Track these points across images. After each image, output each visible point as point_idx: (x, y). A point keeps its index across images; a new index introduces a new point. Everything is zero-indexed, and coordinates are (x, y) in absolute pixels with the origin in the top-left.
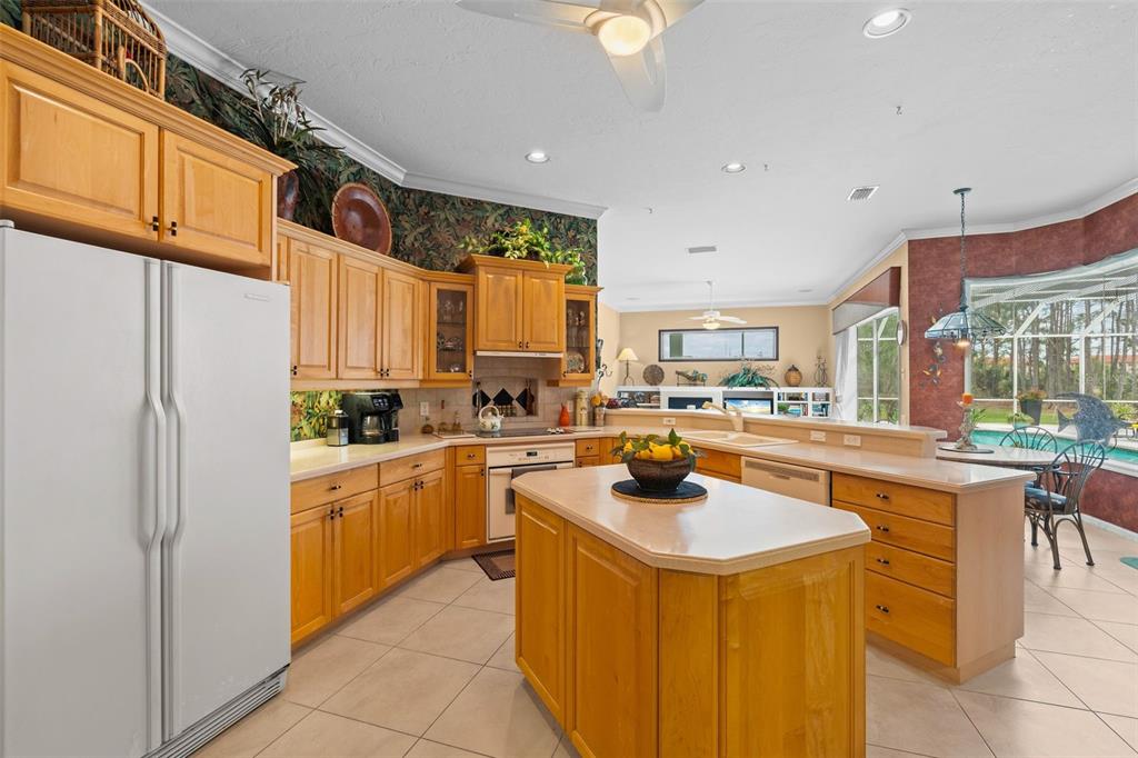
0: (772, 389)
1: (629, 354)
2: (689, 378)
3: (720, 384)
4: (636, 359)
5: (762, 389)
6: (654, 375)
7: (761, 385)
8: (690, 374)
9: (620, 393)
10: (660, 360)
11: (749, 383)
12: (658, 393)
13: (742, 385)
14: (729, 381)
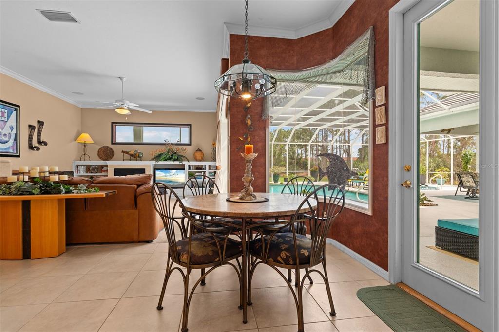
0: (184, 163)
1: (85, 137)
2: (131, 155)
3: (152, 160)
4: (93, 142)
5: (177, 163)
6: (107, 153)
7: (177, 160)
8: (132, 153)
9: (77, 166)
10: (112, 143)
11: (170, 159)
12: (106, 166)
13: (165, 160)
14: (158, 158)
